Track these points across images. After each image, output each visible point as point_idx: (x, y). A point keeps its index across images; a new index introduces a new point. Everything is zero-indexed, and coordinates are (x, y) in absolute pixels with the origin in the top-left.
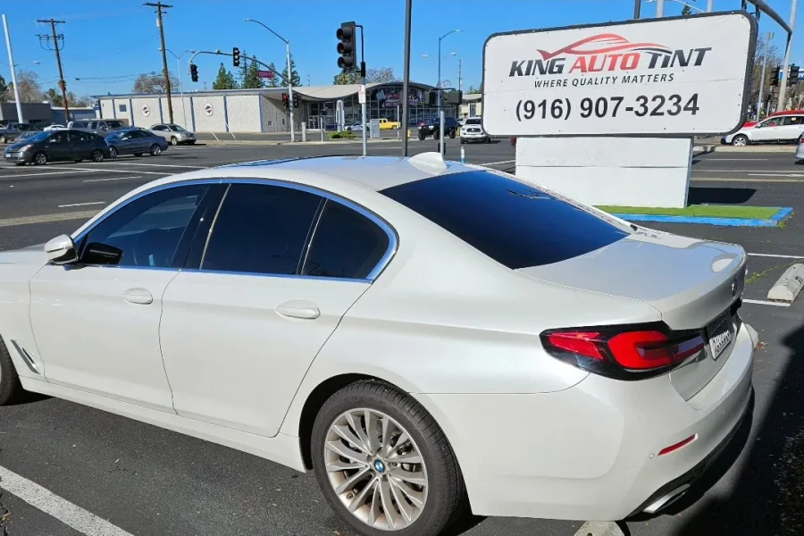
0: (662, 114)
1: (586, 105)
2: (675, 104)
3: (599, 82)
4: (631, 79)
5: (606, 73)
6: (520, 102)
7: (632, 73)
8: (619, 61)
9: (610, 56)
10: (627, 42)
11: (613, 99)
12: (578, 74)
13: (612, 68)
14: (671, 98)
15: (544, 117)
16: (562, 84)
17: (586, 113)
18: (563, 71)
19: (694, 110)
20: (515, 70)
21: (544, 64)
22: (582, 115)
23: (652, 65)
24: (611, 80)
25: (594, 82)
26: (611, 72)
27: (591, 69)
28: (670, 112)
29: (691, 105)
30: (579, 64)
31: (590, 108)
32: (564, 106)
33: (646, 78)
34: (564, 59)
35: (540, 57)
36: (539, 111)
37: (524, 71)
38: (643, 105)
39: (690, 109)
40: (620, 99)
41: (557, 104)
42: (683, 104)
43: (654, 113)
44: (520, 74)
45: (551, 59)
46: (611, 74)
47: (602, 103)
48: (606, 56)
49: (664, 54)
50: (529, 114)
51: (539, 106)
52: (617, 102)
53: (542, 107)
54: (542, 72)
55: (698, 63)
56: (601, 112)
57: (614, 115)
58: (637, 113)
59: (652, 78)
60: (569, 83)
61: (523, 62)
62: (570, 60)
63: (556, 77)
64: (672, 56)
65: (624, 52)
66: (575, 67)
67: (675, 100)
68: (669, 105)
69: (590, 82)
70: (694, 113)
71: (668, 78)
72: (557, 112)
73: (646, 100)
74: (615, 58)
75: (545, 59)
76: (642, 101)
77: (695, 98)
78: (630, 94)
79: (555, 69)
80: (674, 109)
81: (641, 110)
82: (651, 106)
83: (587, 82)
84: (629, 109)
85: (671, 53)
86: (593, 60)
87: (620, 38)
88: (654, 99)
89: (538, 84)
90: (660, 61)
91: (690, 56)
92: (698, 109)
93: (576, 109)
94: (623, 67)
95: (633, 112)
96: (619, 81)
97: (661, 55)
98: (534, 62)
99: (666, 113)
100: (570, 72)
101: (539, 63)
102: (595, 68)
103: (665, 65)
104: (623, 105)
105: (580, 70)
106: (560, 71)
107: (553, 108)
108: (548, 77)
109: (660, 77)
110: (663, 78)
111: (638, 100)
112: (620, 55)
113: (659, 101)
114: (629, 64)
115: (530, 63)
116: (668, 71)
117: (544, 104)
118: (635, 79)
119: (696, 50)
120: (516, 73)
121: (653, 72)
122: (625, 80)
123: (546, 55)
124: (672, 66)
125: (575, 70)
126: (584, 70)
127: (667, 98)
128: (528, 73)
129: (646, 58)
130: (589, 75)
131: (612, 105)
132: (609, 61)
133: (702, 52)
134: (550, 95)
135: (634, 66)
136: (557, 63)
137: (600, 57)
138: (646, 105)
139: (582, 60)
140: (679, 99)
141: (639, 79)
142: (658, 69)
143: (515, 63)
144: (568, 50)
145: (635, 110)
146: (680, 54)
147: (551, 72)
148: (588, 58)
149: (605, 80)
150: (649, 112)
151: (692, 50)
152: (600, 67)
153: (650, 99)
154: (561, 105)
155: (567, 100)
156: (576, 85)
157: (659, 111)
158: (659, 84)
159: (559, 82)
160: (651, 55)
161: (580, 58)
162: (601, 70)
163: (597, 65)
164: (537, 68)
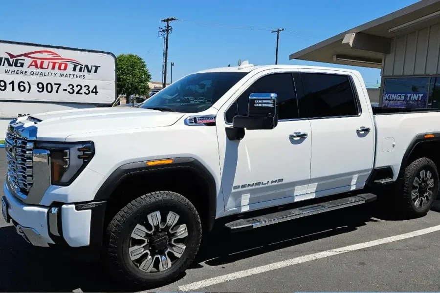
0: (81, 94)
1: (40, 86)
3: (46, 74)
4: (64, 75)
5: (50, 70)
7: (65, 72)
8: (57, 66)
9: (51, 62)
10: (60, 57)
11: (55, 84)
12: (33, 69)
13: (53, 68)
14: (85, 86)
15: (13, 90)
16: (24, 73)
17: (41, 90)
18: (24, 66)
19: (96, 93)
21: (11, 61)
22: (38, 91)
23: (74, 70)
24: (53, 75)
25: (43, 74)
27: (41, 67)
28: (85, 93)
29: (94, 91)
30: (33, 64)
31: (43, 87)
32: (27, 85)
33: (72, 76)
34: (24, 60)
35: (8, 57)
36: (9, 87)
39: (94, 92)
40: (60, 85)
41: (22, 84)
42: (91, 89)
43: (78, 93)
45: (15, 59)
46: (53, 71)
47: (49, 86)
48: (49, 62)
49: (79, 66)
50: (2, 88)
51: (10, 84)
53: (11, 84)
54: (10, 65)
55: (96, 72)
56: (49, 90)
57: (57, 92)
58: (69, 92)
59: (75, 76)
60: (28, 73)
62: (28, 61)
63: (20, 69)
64: (83, 67)
65: (60, 61)
66: (31, 65)
67: (87, 87)
68: (84, 90)
70: (96, 94)
71: (82, 77)
72: (22, 88)
73: (73, 86)
74: (54, 64)
75: (11, 58)
76: (71, 87)
77: (95, 87)
78: (65, 82)
79: (19, 65)
80: (87, 92)
81: (71, 91)
83: (39, 74)
84: (66, 90)
85: (83, 65)
86: (42, 63)
87: (56, 54)
88: (77, 86)
89: (7, 72)
90: (78, 68)
91: (92, 68)
92: (97, 92)
93: (34, 88)
94: (59, 69)
95: (67, 92)
96: (58, 75)
99: (83, 93)
100: (29, 67)
101: (7, 59)
102: (43, 67)
103: (80, 70)
104: (61, 88)
105: (34, 67)
106: (22, 65)
107: (19, 86)
108: (13, 68)
109: (78, 76)
110: (80, 76)
111: (69, 85)
112: (58, 63)
113: (79, 87)
114: (63, 67)
116: (82, 73)
117: (13, 83)
118: (66, 76)
119: (94, 66)
121: (75, 73)
122: (62, 75)
123: (12, 56)
124: (84, 71)
126: (37, 67)
127: (83, 86)
129: (71, 67)
130: (40, 70)
131: (55, 87)
132: (51, 65)
133: (97, 67)
134: (17, 79)
135: (65, 69)
136: (19, 61)
137: (46, 63)
138: (74, 89)
139: (36, 62)
140: (89, 87)
141: (68, 76)
142: (77, 72)
144: (26, 55)
145: (68, 90)
146: (87, 66)
147: (16, 65)
148: (39, 62)
149: (50, 74)
150: (76, 91)
151: (92, 66)
153: (75, 86)
154: (24, 85)
155: (28, 82)
156: (33, 75)
157: (80, 92)
158: (79, 79)
159: (22, 72)
160: (73, 66)
161: (33, 61)
162: (47, 68)
163: (45, 66)
164: (6, 62)
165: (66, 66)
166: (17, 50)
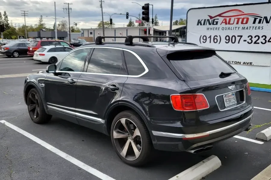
0: (258, 43)
1: (227, 38)
2: (264, 39)
3: (232, 29)
4: (246, 28)
5: (235, 25)
6: (201, 36)
7: (246, 26)
8: (241, 20)
9: (237, 18)
10: (243, 13)
11: (238, 36)
12: (224, 25)
13: (237, 23)
14: (262, 37)
15: (210, 42)
16: (218, 29)
17: (227, 41)
20: (199, 23)
21: (211, 21)
23: (254, 22)
24: (237, 28)
25: (230, 29)
26: (237, 25)
27: (229, 23)
28: (262, 43)
30: (224, 21)
31: (229, 40)
32: (218, 38)
33: (251, 28)
34: (218, 19)
35: (209, 18)
36: (208, 40)
37: (202, 24)
38: (251, 39)
39: (270, 42)
40: (241, 36)
41: (216, 37)
42: (267, 39)
43: (255, 43)
44: (201, 24)
45: (213, 19)
46: (237, 26)
47: (234, 38)
48: (235, 19)
49: (259, 18)
50: (204, 41)
51: (209, 38)
52: (240, 37)
54: (210, 24)
56: (233, 41)
57: (239, 43)
58: (248, 42)
59: (254, 28)
60: (220, 29)
61: (202, 20)
62: (221, 19)
63: (215, 26)
64: (262, 19)
65: (242, 17)
66: (222, 22)
67: (264, 37)
68: (261, 40)
69: (229, 29)
71: (261, 28)
72: (216, 40)
73: (252, 37)
74: (239, 19)
75: (211, 19)
76: (250, 38)
78: (245, 34)
79: (215, 23)
80: (264, 41)
81: (250, 41)
82: (254, 40)
83: (227, 29)
84: (245, 41)
85: (262, 18)
86: (230, 20)
87: (240, 11)
88: (255, 37)
89: (208, 29)
90: (257, 21)
91: (270, 19)
93: (223, 40)
94: (242, 23)
95: (246, 42)
96: (241, 28)
97: (258, 18)
98: (206, 20)
99: (260, 43)
100: (221, 24)
101: (208, 20)
103: (259, 22)
104: (242, 39)
105: (224, 24)
106: (217, 24)
107: (214, 39)
108: (212, 26)
109: (257, 28)
110: (259, 28)
111: (249, 37)
112: (241, 18)
113: (257, 38)
114: (245, 22)
115: (205, 20)
116: (261, 25)
117: (210, 37)
118: (247, 28)
120: (199, 24)
121: (255, 25)
122: (243, 28)
123: (211, 17)
124: (262, 23)
125: (222, 23)
126: (226, 24)
127: (260, 37)
128: (204, 24)
129: (251, 19)
130: (228, 26)
131: (238, 38)
132: (236, 20)
134: (213, 33)
135: (247, 23)
136: (216, 21)
137: (233, 19)
138: (252, 39)
139: (225, 20)
140: (266, 37)
141: (249, 28)
142: (257, 24)
143: (199, 20)
144: (220, 15)
145: (247, 41)
146: (266, 18)
147: (213, 24)
148: (228, 19)
149: (235, 28)
150: (253, 42)
152: (233, 23)
153: (253, 37)
154: (217, 38)
155: (220, 36)
156: (223, 30)
157: (257, 42)
158: (257, 30)
159: (216, 29)
160: (254, 18)
161: (224, 19)
162: (233, 24)
163: (232, 22)
164: (208, 22)
165: (248, 19)
166: (214, 12)
